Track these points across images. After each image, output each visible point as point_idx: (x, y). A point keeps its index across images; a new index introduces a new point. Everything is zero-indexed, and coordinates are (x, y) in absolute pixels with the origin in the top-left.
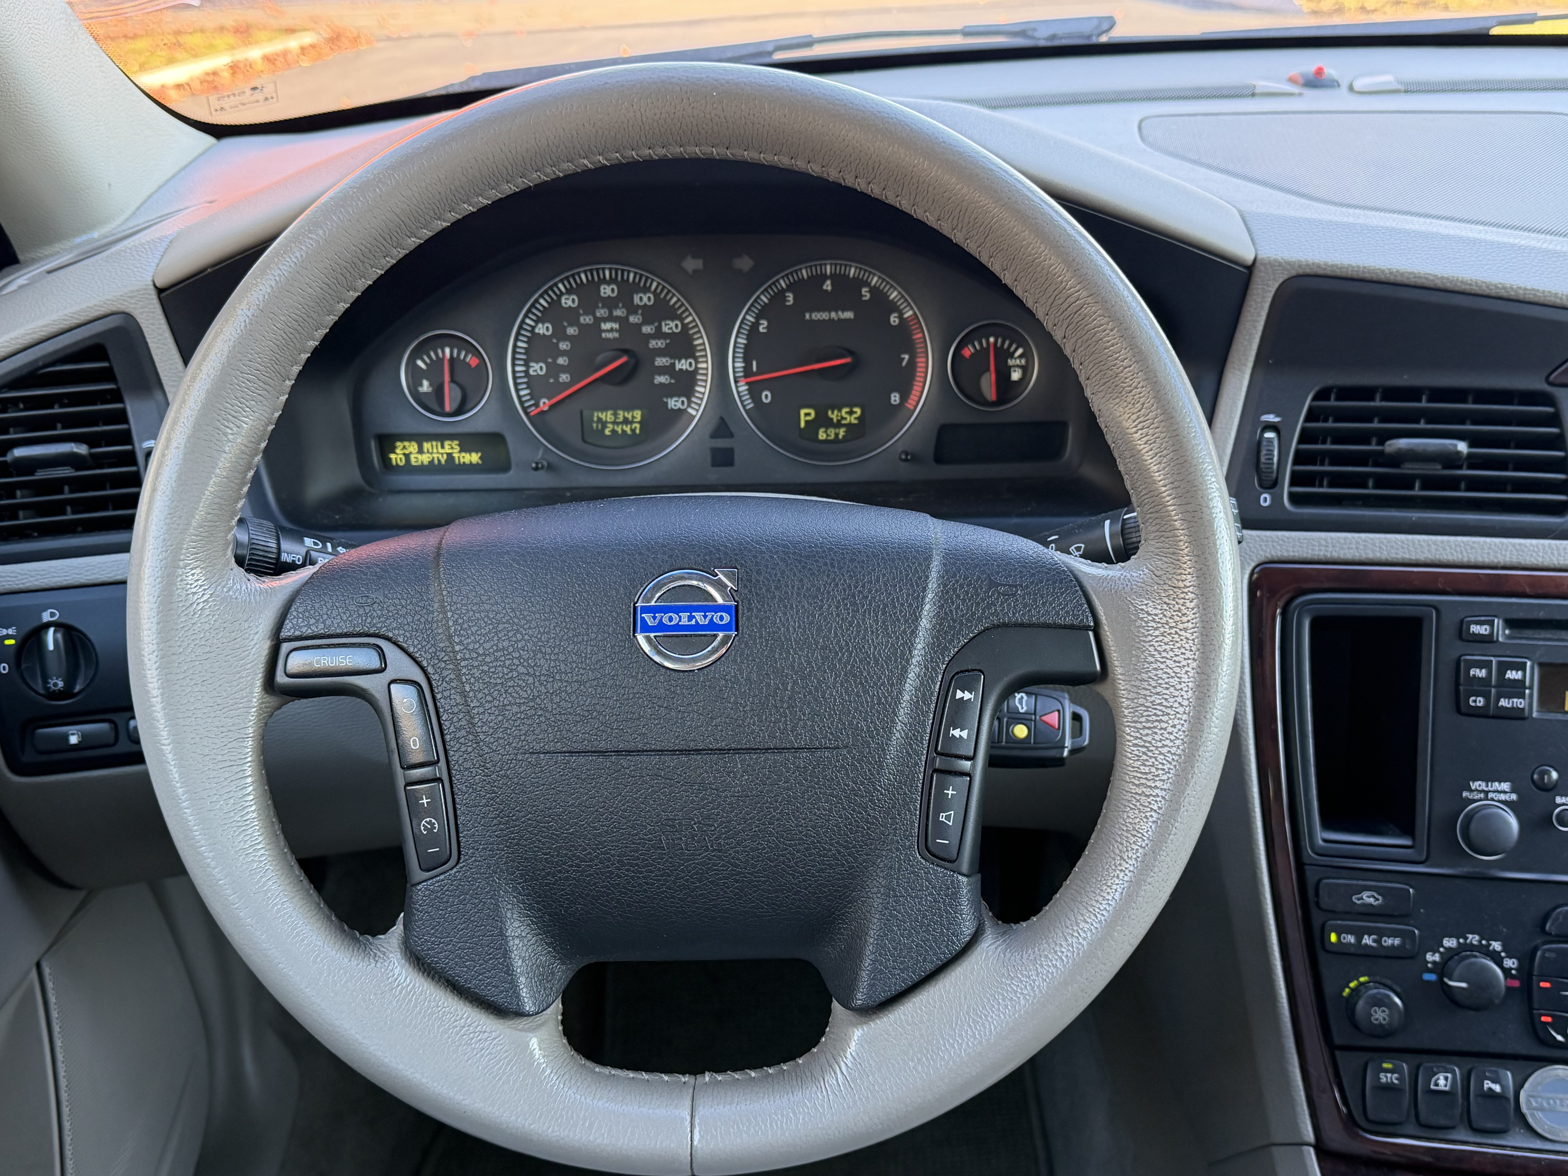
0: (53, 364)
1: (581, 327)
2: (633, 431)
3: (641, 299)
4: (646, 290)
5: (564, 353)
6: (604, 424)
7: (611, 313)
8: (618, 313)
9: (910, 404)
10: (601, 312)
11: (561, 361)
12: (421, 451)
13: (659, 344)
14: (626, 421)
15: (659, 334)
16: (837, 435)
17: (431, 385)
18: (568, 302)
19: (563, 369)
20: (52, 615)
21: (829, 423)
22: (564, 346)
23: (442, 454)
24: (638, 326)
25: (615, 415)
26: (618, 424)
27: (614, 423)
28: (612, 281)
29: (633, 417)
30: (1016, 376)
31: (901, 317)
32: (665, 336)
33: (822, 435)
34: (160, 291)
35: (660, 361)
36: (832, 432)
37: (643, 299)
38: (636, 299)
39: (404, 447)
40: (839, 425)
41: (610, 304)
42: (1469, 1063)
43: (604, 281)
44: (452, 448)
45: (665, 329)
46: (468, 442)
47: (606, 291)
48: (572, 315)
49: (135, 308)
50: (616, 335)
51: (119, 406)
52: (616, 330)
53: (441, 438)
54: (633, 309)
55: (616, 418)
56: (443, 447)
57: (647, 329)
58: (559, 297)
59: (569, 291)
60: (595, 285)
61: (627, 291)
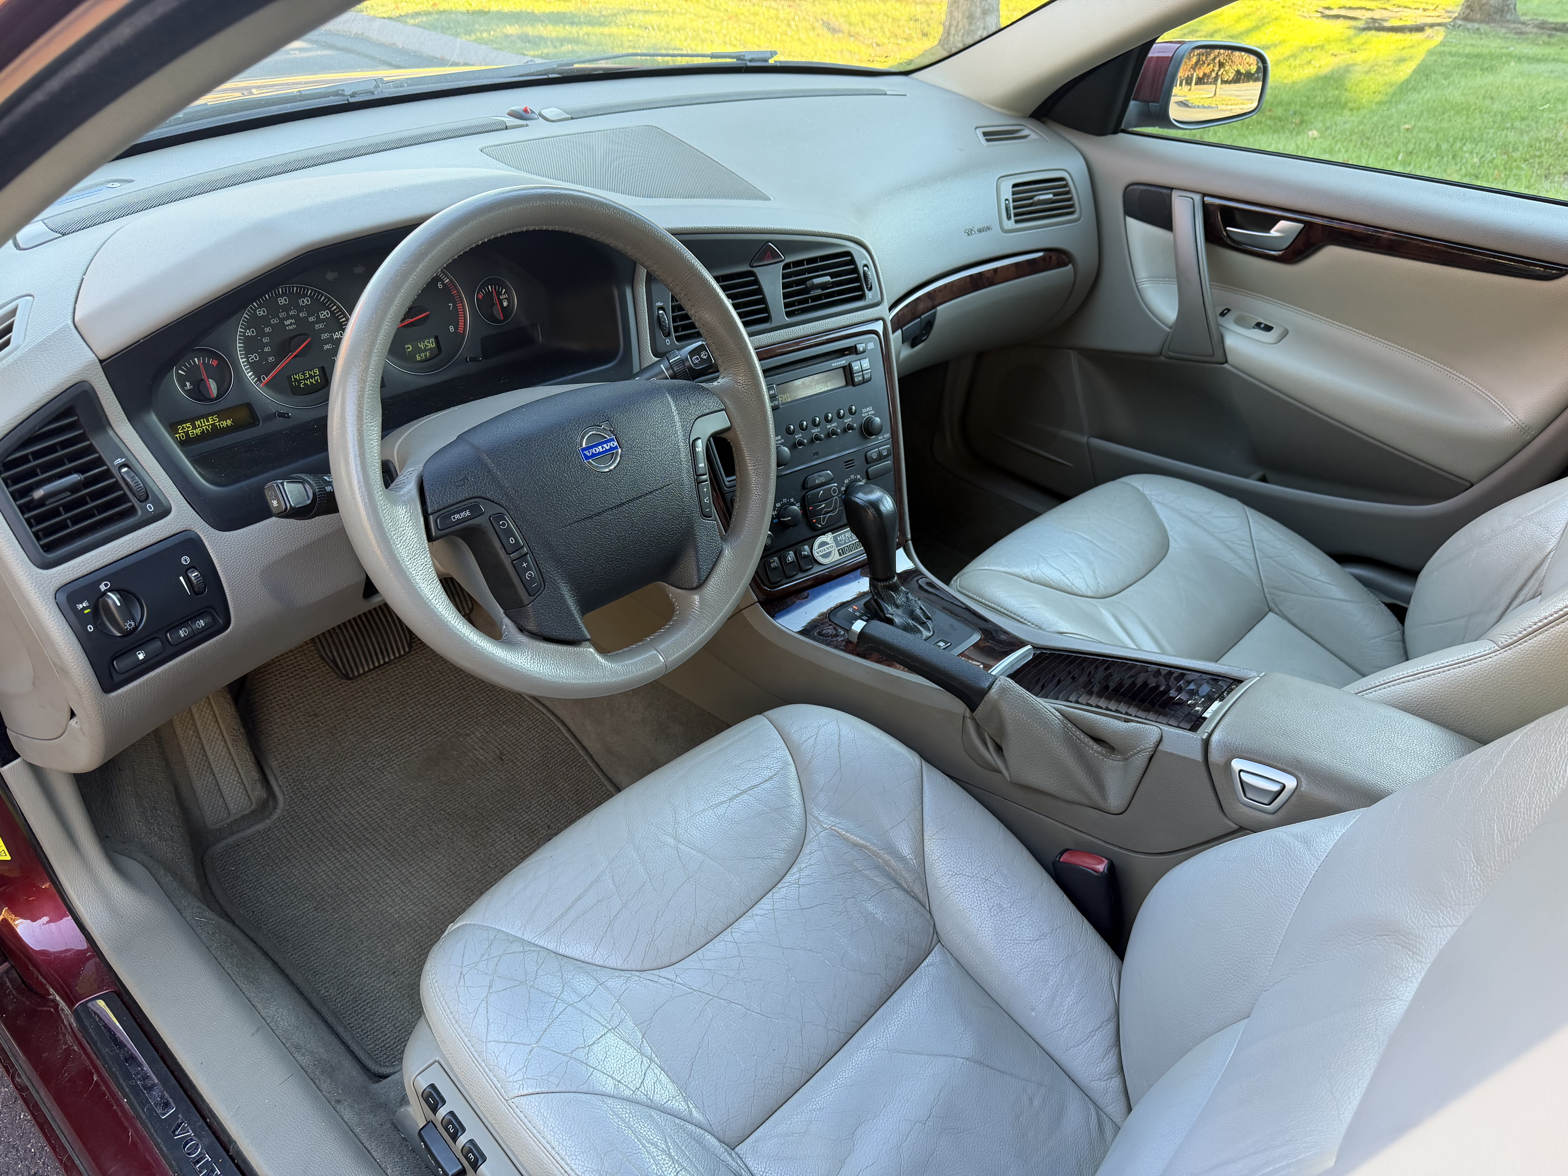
0: (42, 428)
1: (272, 326)
2: (316, 381)
3: (303, 301)
4: (305, 296)
5: (266, 344)
6: (299, 381)
7: (288, 314)
8: (292, 313)
9: (461, 330)
10: (282, 315)
11: (266, 349)
12: (194, 428)
13: (320, 326)
14: (311, 377)
15: (319, 321)
16: (426, 356)
17: (191, 384)
18: (261, 313)
19: (269, 354)
20: (106, 585)
21: (420, 351)
22: (265, 340)
23: (208, 425)
24: (306, 318)
25: (304, 374)
26: (307, 379)
27: (304, 379)
28: (284, 294)
29: (315, 373)
30: (505, 304)
31: (443, 283)
32: (323, 321)
33: (418, 358)
34: (101, 361)
35: (325, 336)
36: (423, 355)
37: (305, 301)
38: (300, 302)
39: (183, 428)
40: (425, 350)
41: (286, 308)
42: (795, 548)
43: (279, 296)
44: (214, 420)
45: (322, 317)
46: (222, 414)
47: (282, 301)
48: (265, 320)
49: (90, 377)
50: (294, 326)
51: (88, 443)
52: (294, 324)
53: (206, 416)
54: (300, 309)
55: (305, 376)
56: (208, 421)
57: (311, 319)
58: (255, 311)
59: (260, 306)
60: (274, 300)
61: (294, 299)
